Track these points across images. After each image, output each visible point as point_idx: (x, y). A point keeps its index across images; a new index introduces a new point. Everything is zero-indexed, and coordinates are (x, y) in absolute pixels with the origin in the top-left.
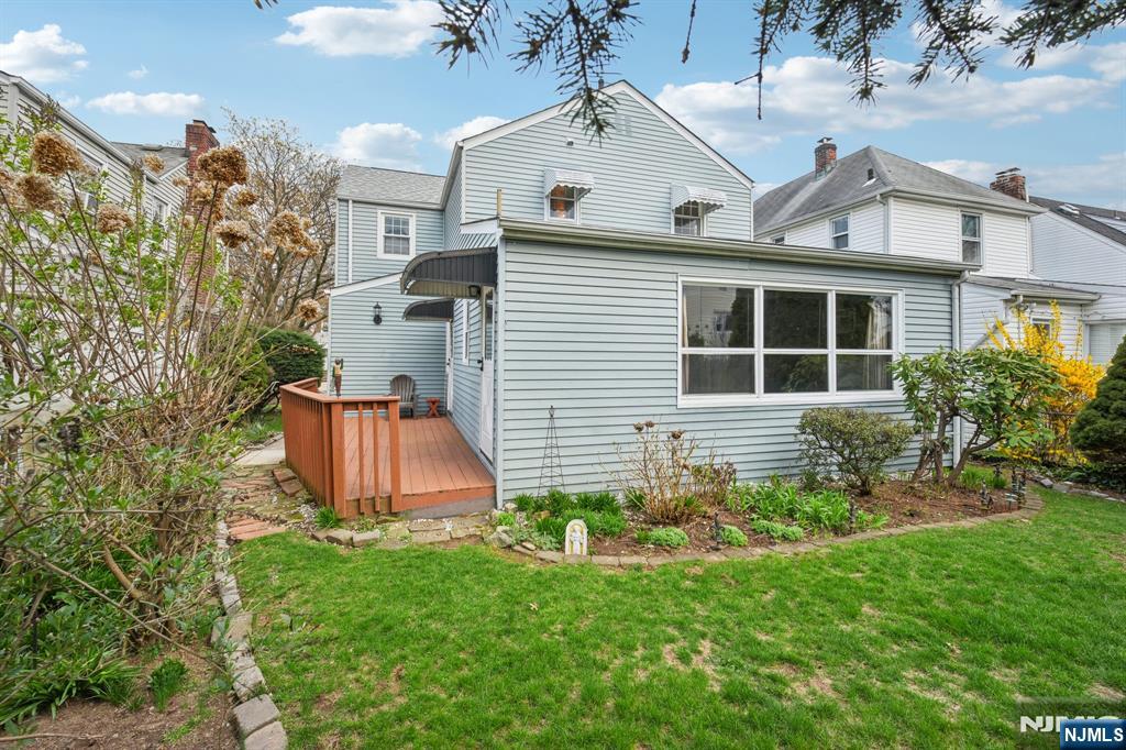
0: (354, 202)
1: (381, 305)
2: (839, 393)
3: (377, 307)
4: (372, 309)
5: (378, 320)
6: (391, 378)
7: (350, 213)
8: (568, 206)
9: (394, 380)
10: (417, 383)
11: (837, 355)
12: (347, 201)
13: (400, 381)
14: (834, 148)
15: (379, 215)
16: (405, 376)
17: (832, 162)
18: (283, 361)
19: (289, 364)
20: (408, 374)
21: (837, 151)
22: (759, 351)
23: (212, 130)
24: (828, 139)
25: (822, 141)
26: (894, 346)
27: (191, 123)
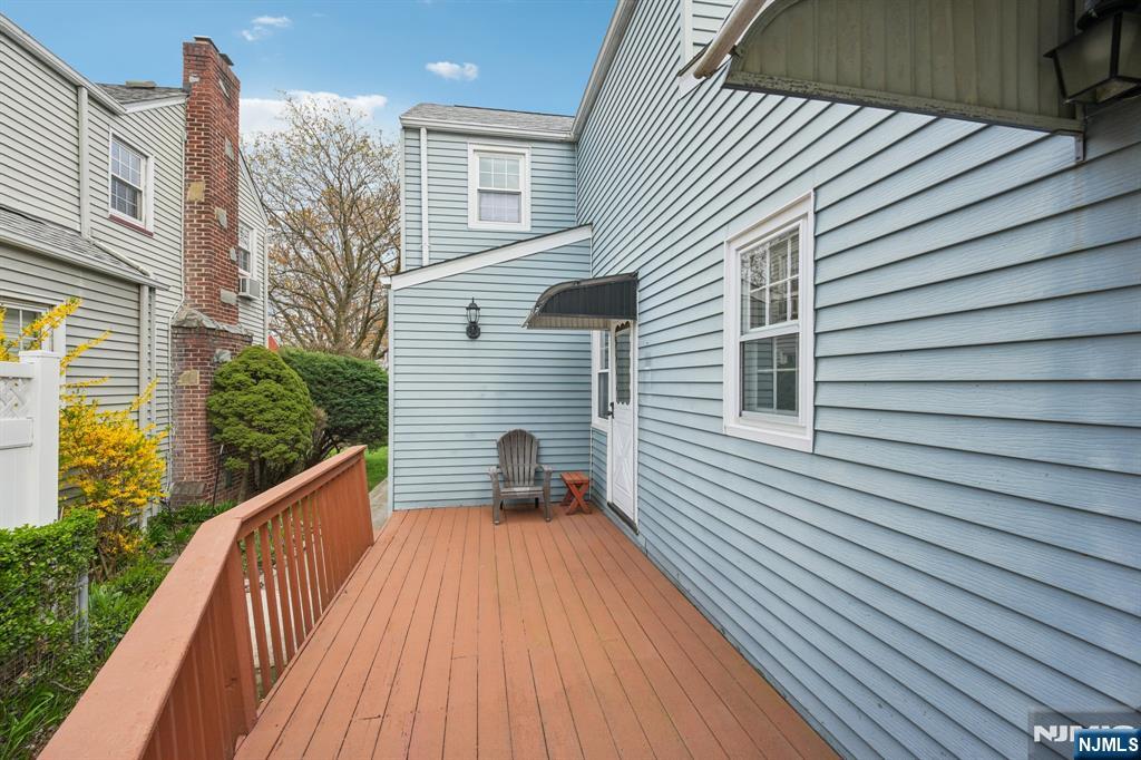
0: (429, 131)
1: (479, 304)
3: (473, 307)
4: (464, 312)
5: (473, 331)
6: (499, 437)
7: (424, 152)
9: (503, 439)
10: (542, 444)
12: (417, 130)
13: (515, 442)
15: (470, 152)
16: (522, 432)
18: (339, 400)
19: (348, 404)
20: (526, 428)
27: (192, 40)
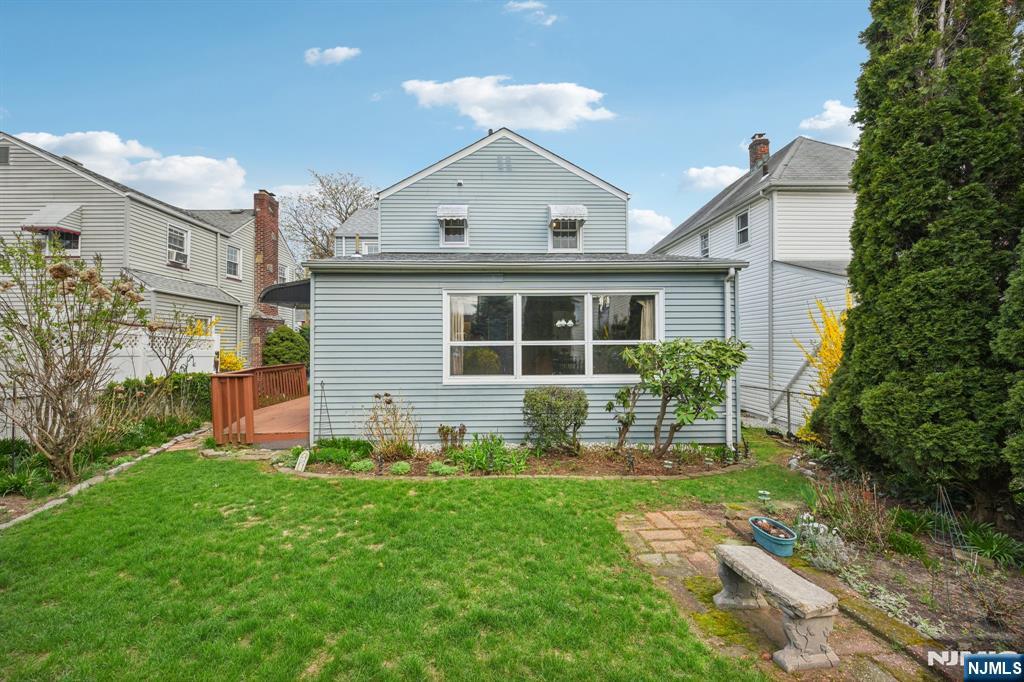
0: (346, 238)
2: (596, 376)
7: (344, 246)
8: (460, 232)
11: (594, 346)
12: (341, 238)
14: (766, 142)
17: (764, 156)
21: (770, 145)
22: (518, 343)
23: (272, 195)
24: (761, 135)
25: (754, 137)
26: (657, 337)
27: (258, 192)
